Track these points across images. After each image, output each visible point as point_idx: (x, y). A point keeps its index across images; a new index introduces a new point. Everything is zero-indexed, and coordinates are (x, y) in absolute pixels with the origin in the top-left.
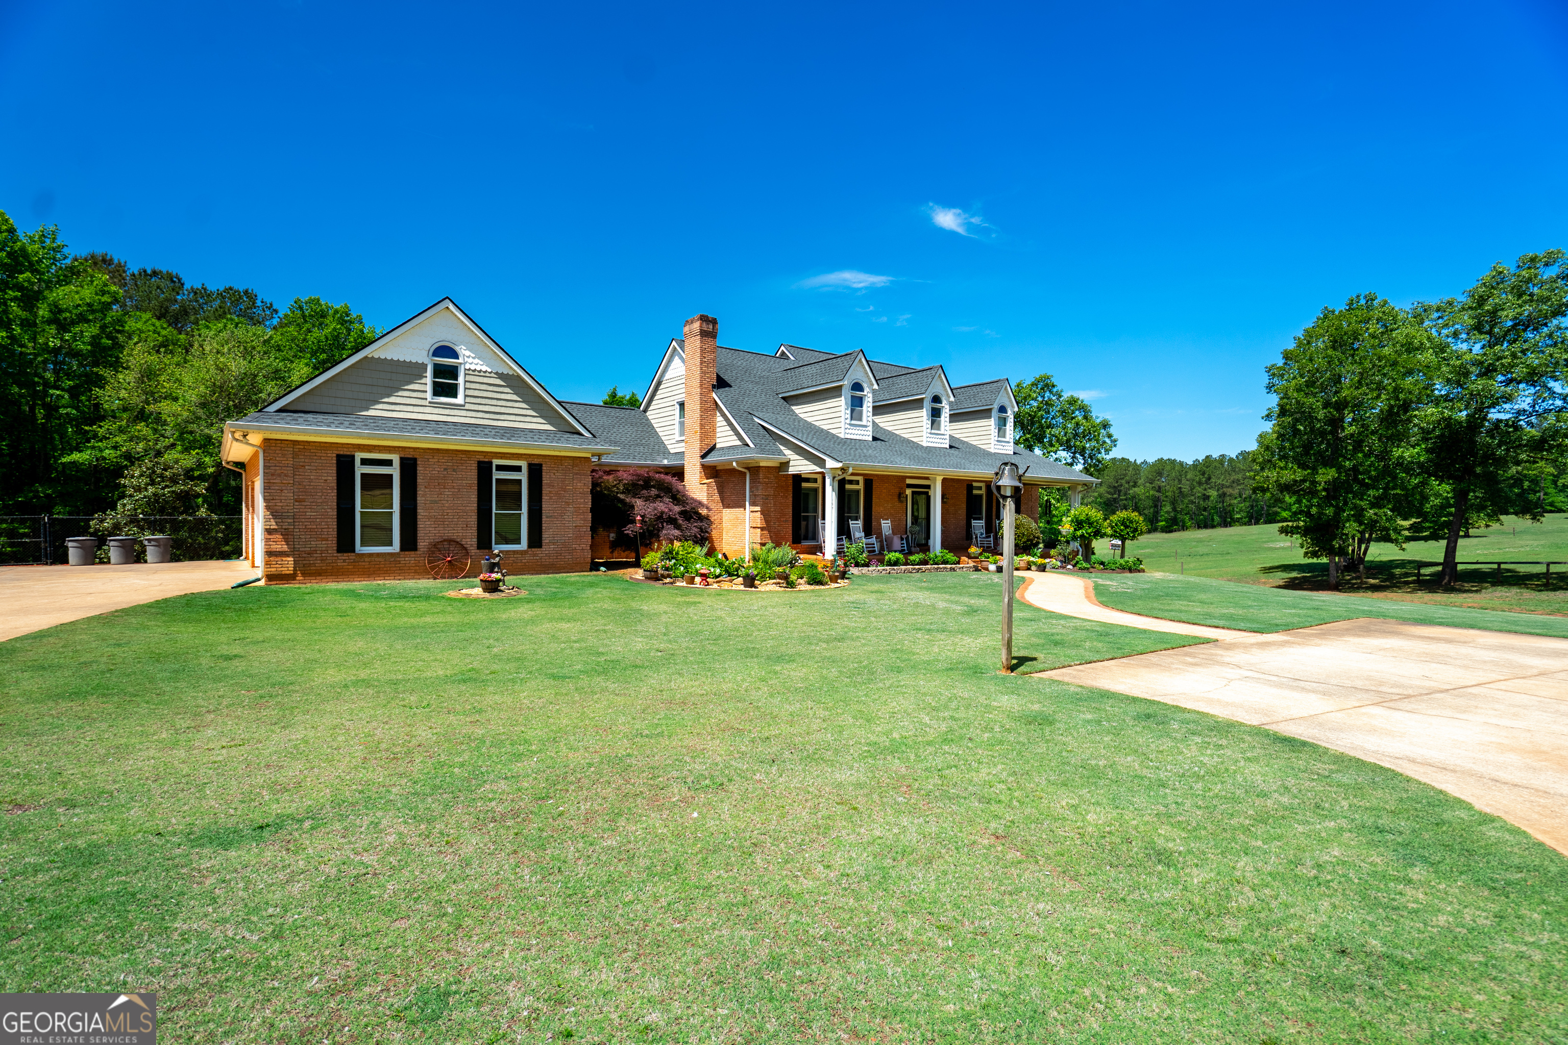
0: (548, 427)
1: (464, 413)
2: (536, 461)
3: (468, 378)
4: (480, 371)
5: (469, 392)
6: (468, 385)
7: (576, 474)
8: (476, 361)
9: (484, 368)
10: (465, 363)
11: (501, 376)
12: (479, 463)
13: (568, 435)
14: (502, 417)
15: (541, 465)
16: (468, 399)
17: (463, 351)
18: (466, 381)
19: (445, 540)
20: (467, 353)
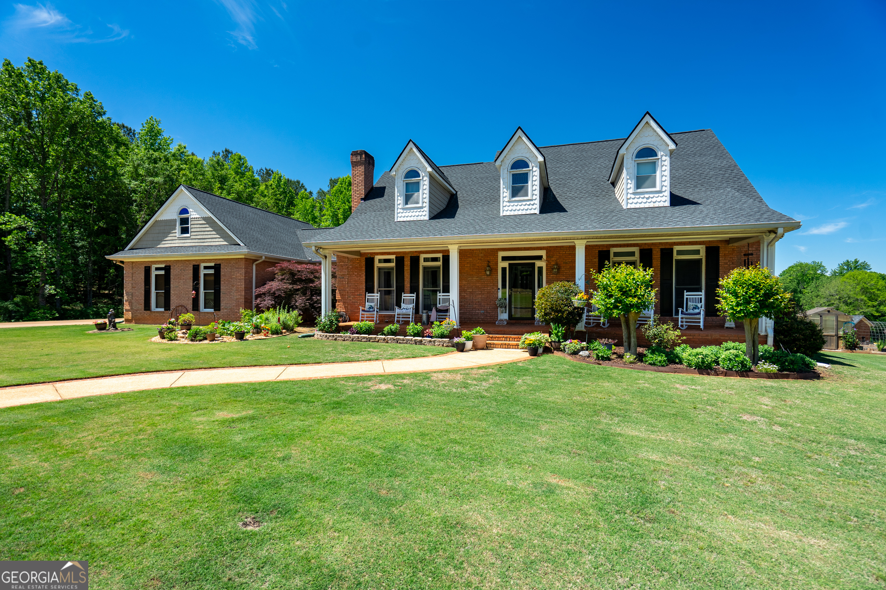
0: (225, 243)
1: (190, 241)
2: (218, 263)
3: (192, 223)
4: (197, 218)
5: (193, 230)
6: (192, 226)
7: (237, 268)
8: (195, 213)
9: (198, 216)
10: (191, 215)
11: (204, 219)
12: (194, 266)
13: (233, 246)
14: (206, 241)
15: (220, 265)
16: (192, 234)
17: (190, 210)
18: (191, 225)
19: (180, 306)
20: (191, 210)
